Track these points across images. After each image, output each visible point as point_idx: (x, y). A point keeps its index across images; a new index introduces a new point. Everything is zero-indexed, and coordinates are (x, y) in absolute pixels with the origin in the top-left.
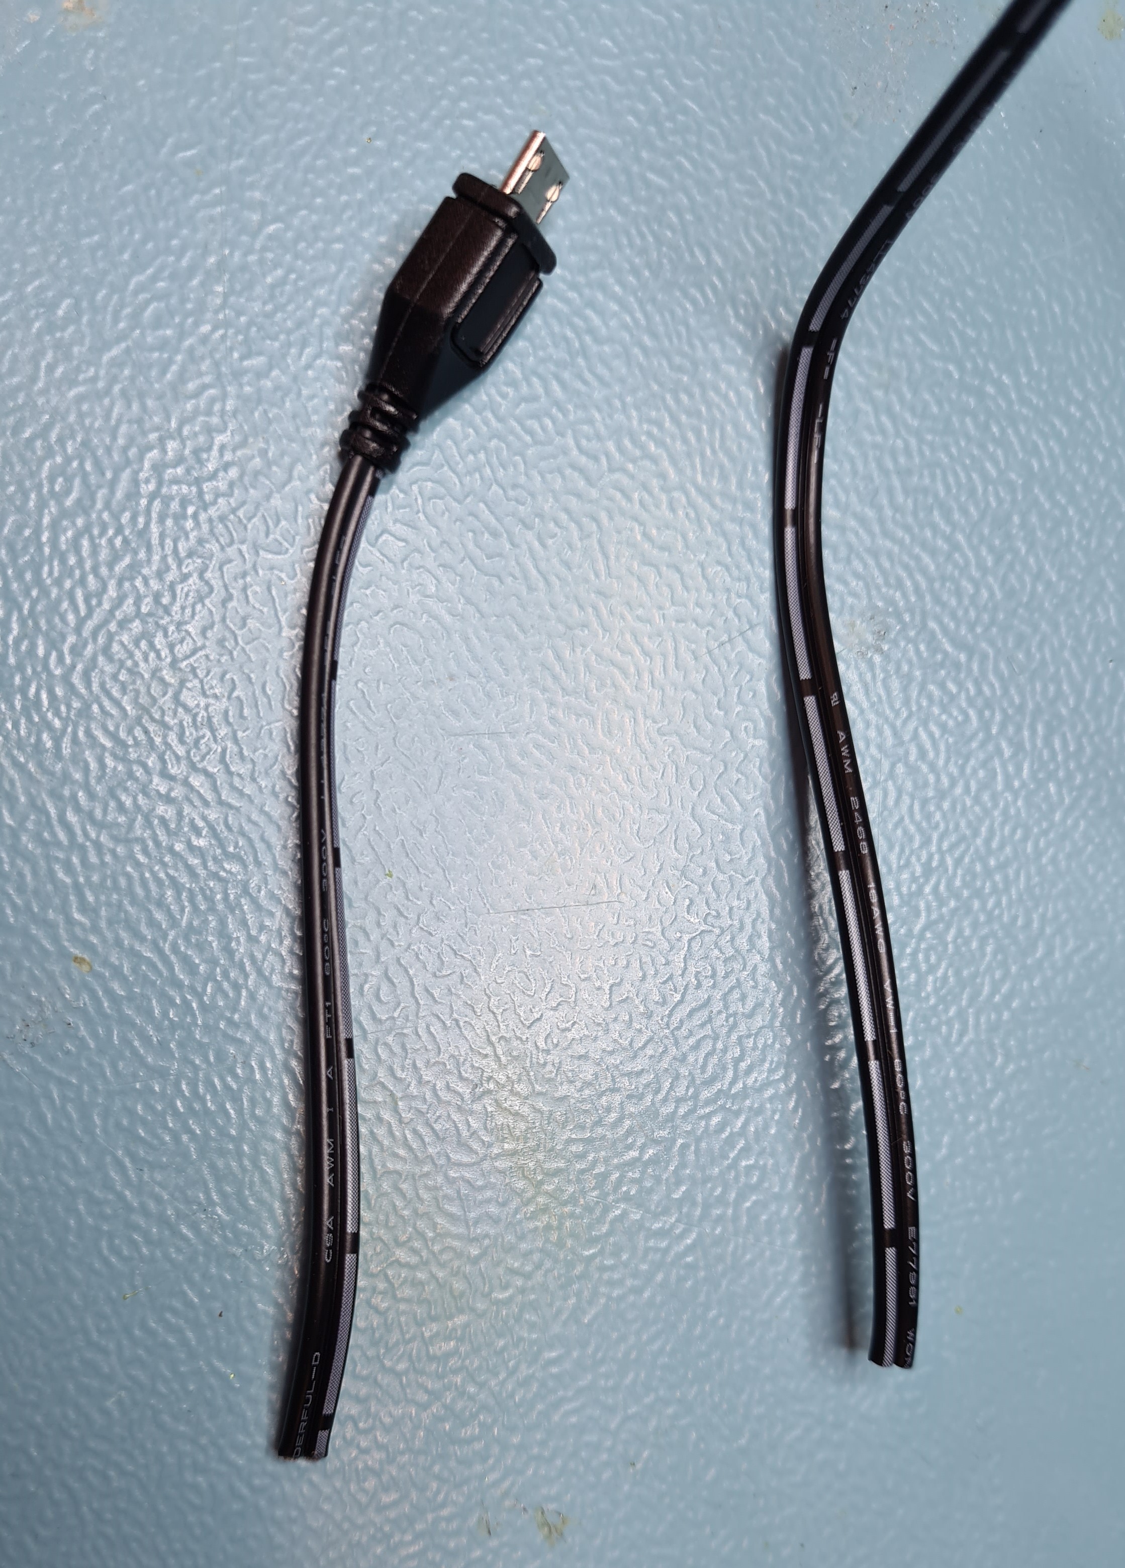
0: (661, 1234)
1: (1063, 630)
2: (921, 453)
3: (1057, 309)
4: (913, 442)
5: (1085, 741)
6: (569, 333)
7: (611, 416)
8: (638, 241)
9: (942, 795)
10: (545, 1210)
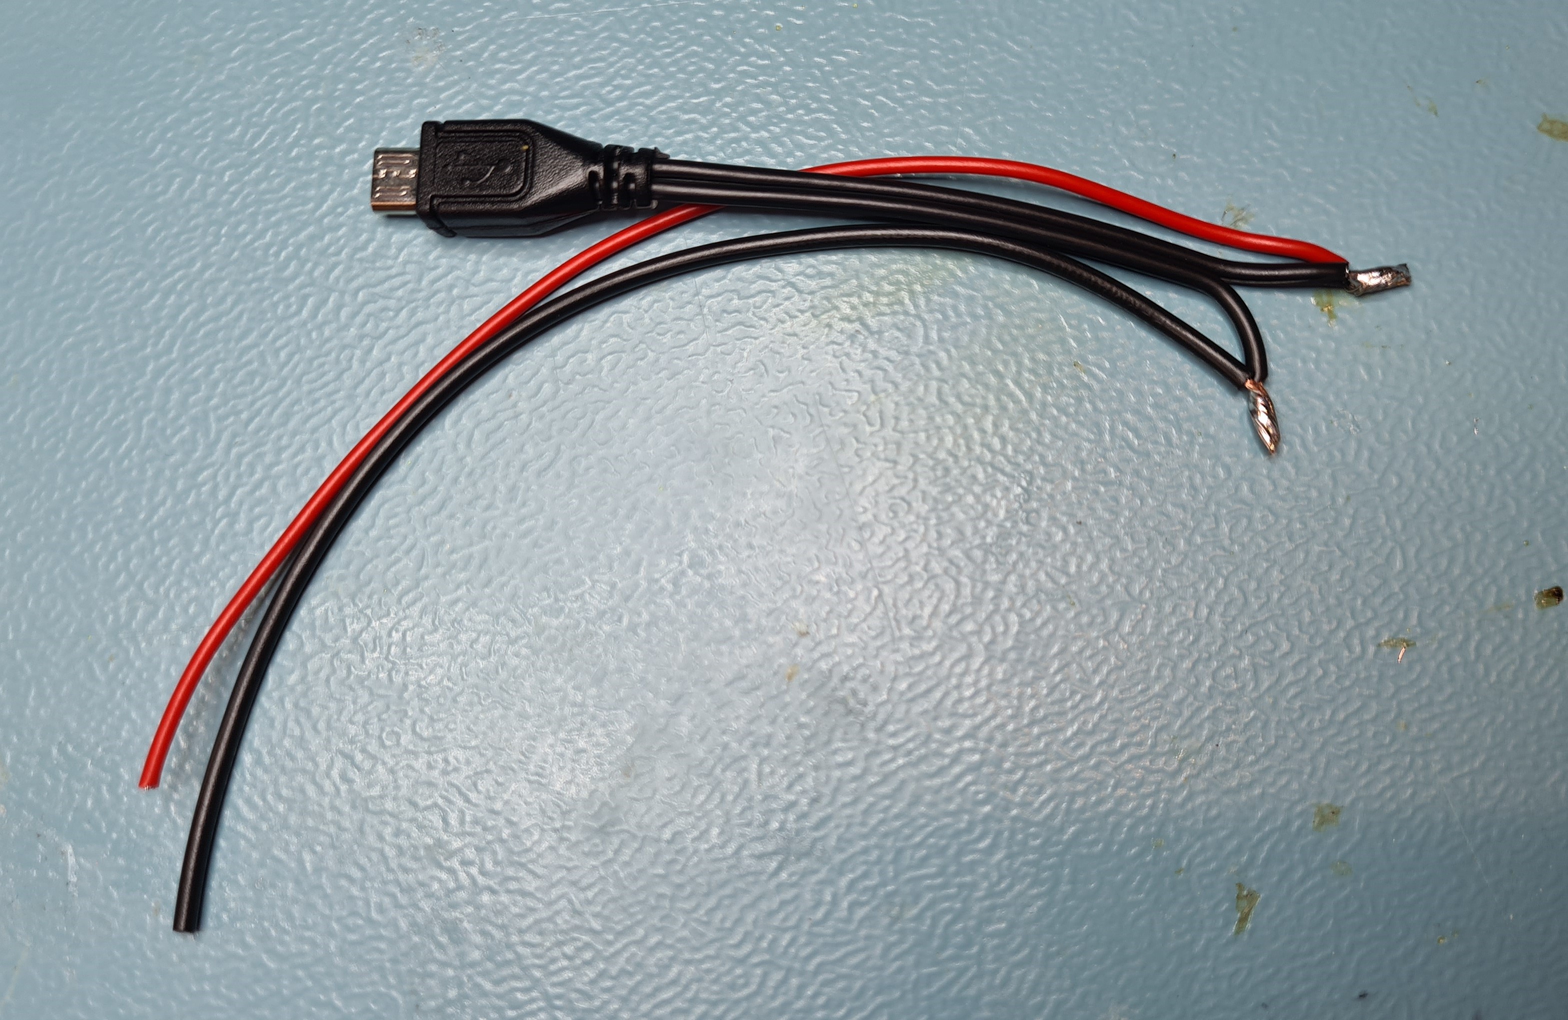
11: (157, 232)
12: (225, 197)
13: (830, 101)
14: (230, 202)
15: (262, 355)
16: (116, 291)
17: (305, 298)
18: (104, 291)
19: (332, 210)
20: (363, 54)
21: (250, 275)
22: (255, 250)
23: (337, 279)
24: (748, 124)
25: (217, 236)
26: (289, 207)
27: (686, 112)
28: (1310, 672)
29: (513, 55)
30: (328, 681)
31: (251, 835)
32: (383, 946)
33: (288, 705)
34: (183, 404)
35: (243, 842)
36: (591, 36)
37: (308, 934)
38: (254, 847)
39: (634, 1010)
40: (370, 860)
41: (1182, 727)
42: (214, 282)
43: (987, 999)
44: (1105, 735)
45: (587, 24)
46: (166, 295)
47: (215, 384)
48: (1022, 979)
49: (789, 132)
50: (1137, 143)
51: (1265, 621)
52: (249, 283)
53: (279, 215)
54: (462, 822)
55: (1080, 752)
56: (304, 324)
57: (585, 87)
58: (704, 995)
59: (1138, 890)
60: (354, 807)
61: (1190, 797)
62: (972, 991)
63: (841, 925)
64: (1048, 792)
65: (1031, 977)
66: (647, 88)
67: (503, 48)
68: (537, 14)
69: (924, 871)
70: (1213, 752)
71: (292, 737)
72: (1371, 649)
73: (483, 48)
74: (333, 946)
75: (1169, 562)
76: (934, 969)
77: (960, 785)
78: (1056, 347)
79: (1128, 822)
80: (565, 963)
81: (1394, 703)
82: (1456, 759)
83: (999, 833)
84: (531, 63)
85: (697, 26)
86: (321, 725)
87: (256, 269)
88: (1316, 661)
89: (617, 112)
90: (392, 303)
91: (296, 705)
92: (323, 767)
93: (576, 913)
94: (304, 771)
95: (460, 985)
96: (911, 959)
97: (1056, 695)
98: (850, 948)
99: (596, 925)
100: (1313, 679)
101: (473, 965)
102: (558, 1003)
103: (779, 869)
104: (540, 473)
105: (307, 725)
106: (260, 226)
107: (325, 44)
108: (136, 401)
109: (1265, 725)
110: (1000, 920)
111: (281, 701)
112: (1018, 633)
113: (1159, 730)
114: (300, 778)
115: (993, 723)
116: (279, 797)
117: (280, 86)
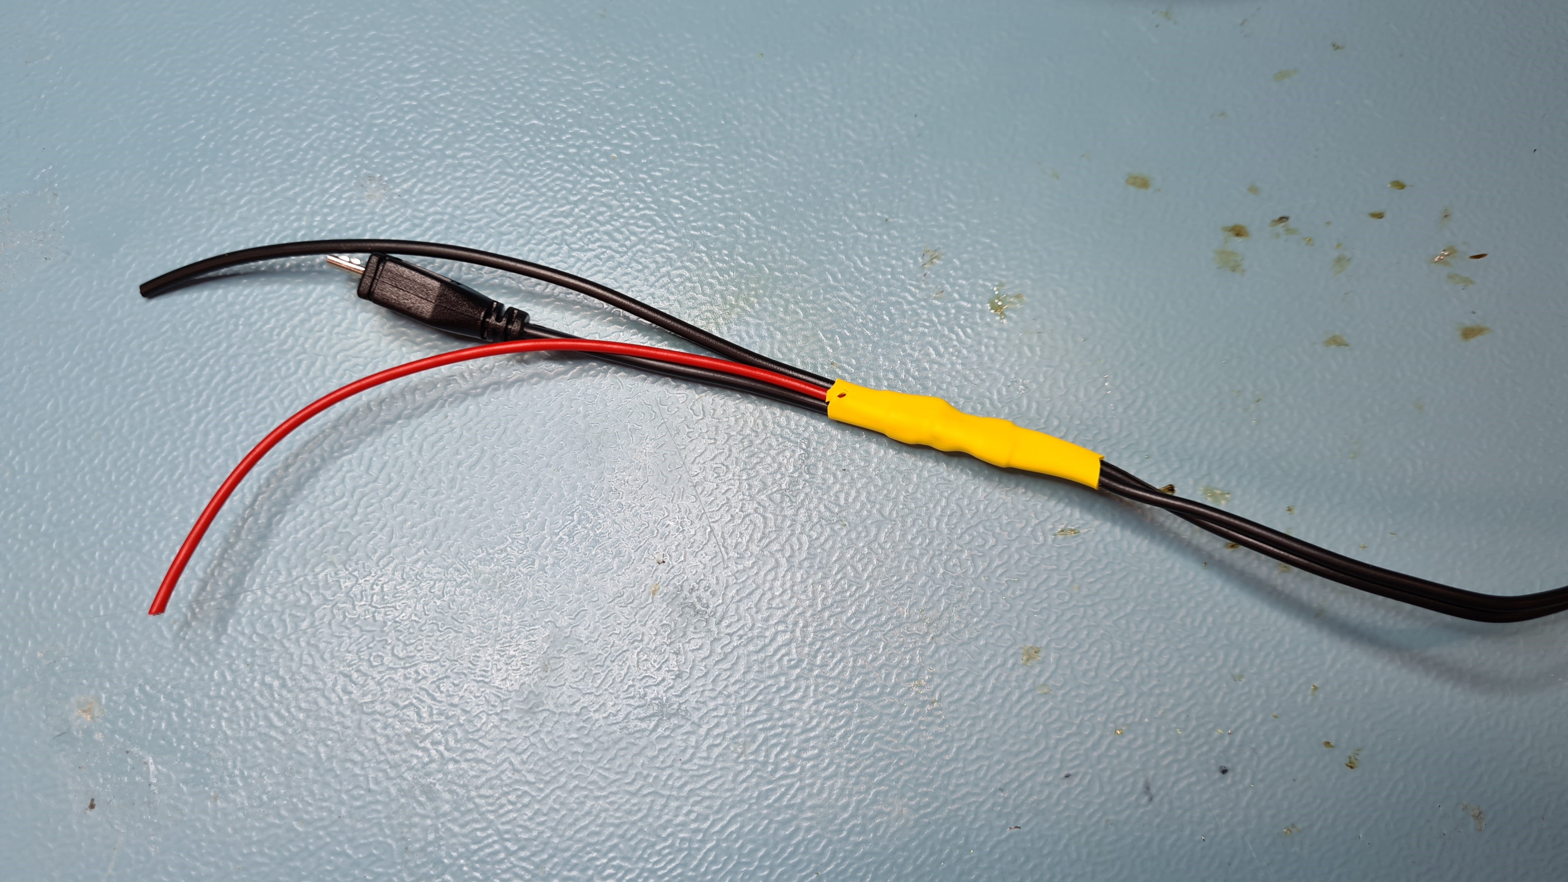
0: (747, 231)
1: (347, 75)
2: (259, 177)
3: (155, 116)
4: (253, 183)
5: (411, 50)
6: (229, 391)
7: (273, 358)
8: (165, 364)
9: (459, 125)
10: (747, 301)
11: (194, 325)
12: (241, 298)
13: (652, 202)
14: (244, 302)
15: (271, 403)
16: (167, 368)
17: (300, 361)
18: (159, 368)
19: (316, 302)
20: (332, 195)
21: (261, 350)
22: (263, 332)
23: (322, 348)
24: (598, 221)
25: (236, 325)
26: (286, 301)
27: (555, 217)
28: (1010, 557)
29: (435, 189)
30: (330, 624)
31: (280, 737)
32: (379, 807)
33: (303, 644)
34: (218, 441)
35: (275, 743)
36: (487, 172)
37: (325, 804)
38: (283, 746)
39: (561, 836)
40: (367, 747)
41: (926, 603)
42: (235, 356)
43: (809, 803)
44: (875, 613)
45: (484, 165)
46: (202, 368)
47: (240, 426)
48: (832, 788)
49: (626, 224)
50: (861, 214)
51: (976, 525)
52: (260, 355)
53: (279, 307)
54: (431, 715)
55: (858, 627)
56: (300, 380)
57: (485, 206)
58: (611, 821)
59: (907, 717)
60: (353, 711)
61: (936, 651)
62: (798, 800)
63: (702, 763)
64: (839, 656)
65: (839, 785)
66: (528, 203)
67: (427, 184)
68: (449, 161)
69: (758, 719)
70: (950, 618)
71: (306, 665)
72: (1050, 538)
73: (414, 185)
74: (343, 811)
75: (907, 491)
76: (770, 786)
77: (778, 656)
78: (818, 354)
79: (895, 672)
80: (510, 807)
81: (1069, 572)
82: (1114, 607)
83: (808, 687)
84: (448, 193)
85: (558, 160)
86: (327, 656)
87: (265, 345)
88: (1013, 549)
89: (508, 221)
90: (360, 361)
91: (308, 643)
92: (330, 684)
93: (516, 771)
94: (317, 689)
95: (437, 830)
96: (754, 780)
97: (838, 589)
98: (710, 778)
99: (531, 778)
100: (1012, 562)
101: (445, 815)
102: (507, 836)
103: (657, 726)
104: (471, 467)
105: (317, 656)
106: (266, 316)
107: (304, 191)
108: (184, 442)
109: (984, 595)
110: (814, 748)
111: (297, 640)
112: (809, 548)
113: (911, 607)
114: (313, 694)
115: (797, 612)
116: (300, 709)
117: (276, 221)
